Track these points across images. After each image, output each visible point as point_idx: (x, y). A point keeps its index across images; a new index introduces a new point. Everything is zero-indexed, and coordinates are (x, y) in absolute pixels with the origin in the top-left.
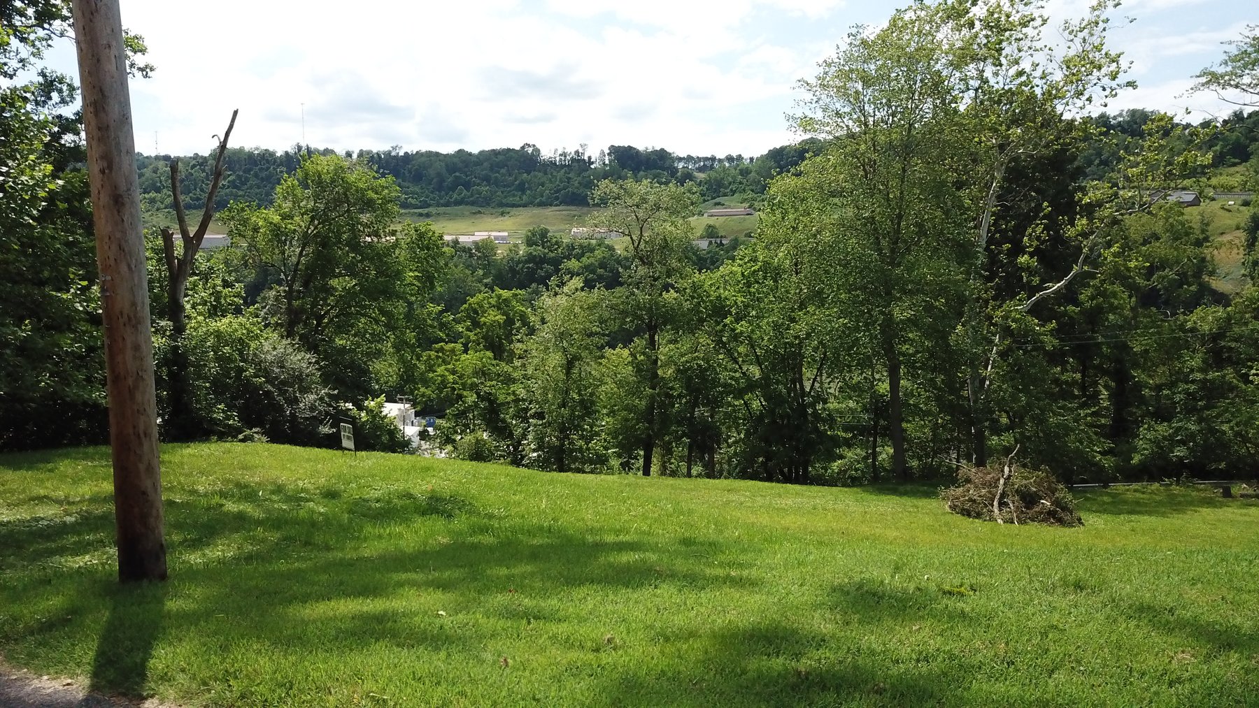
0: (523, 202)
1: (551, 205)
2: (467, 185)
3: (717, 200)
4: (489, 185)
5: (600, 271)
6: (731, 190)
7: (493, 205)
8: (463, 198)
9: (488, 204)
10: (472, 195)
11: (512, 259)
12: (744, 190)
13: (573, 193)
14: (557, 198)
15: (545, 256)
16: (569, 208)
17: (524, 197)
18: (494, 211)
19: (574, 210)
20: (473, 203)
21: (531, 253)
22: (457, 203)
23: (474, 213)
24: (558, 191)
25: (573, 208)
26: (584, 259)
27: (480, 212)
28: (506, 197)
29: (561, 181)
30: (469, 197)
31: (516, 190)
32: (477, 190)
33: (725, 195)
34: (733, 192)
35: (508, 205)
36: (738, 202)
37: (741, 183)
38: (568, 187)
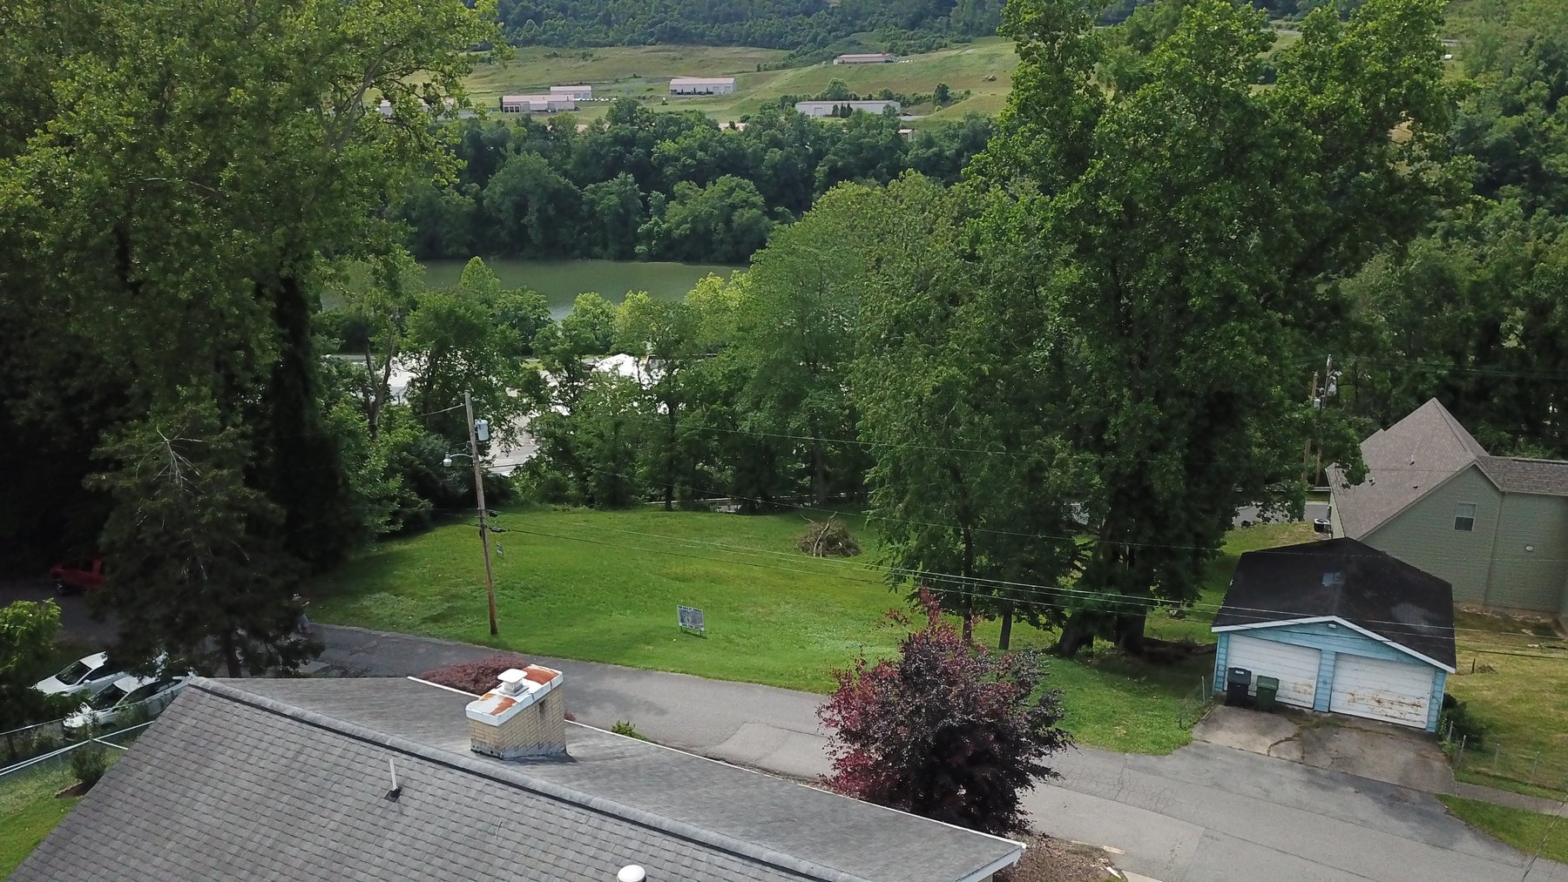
0: (610, 39)
1: (644, 44)
2: (538, 18)
3: (853, 37)
4: (566, 17)
5: (700, 154)
6: (870, 23)
7: (572, 44)
8: (533, 37)
9: (565, 43)
10: (545, 32)
11: (595, 141)
12: (886, 23)
13: (672, 28)
14: (652, 34)
15: (634, 136)
16: (667, 47)
17: (611, 34)
18: (573, 52)
19: (675, 51)
20: (546, 43)
21: (618, 133)
22: (528, 42)
23: (549, 57)
24: (651, 26)
25: (673, 47)
26: (680, 139)
27: (555, 55)
28: (587, 33)
29: (657, 11)
30: (540, 35)
31: (600, 22)
32: (550, 24)
33: (862, 30)
34: (873, 26)
35: (590, 45)
36: (878, 40)
37: (882, 14)
38: (666, 19)
